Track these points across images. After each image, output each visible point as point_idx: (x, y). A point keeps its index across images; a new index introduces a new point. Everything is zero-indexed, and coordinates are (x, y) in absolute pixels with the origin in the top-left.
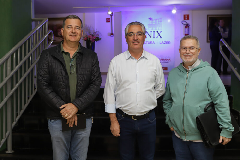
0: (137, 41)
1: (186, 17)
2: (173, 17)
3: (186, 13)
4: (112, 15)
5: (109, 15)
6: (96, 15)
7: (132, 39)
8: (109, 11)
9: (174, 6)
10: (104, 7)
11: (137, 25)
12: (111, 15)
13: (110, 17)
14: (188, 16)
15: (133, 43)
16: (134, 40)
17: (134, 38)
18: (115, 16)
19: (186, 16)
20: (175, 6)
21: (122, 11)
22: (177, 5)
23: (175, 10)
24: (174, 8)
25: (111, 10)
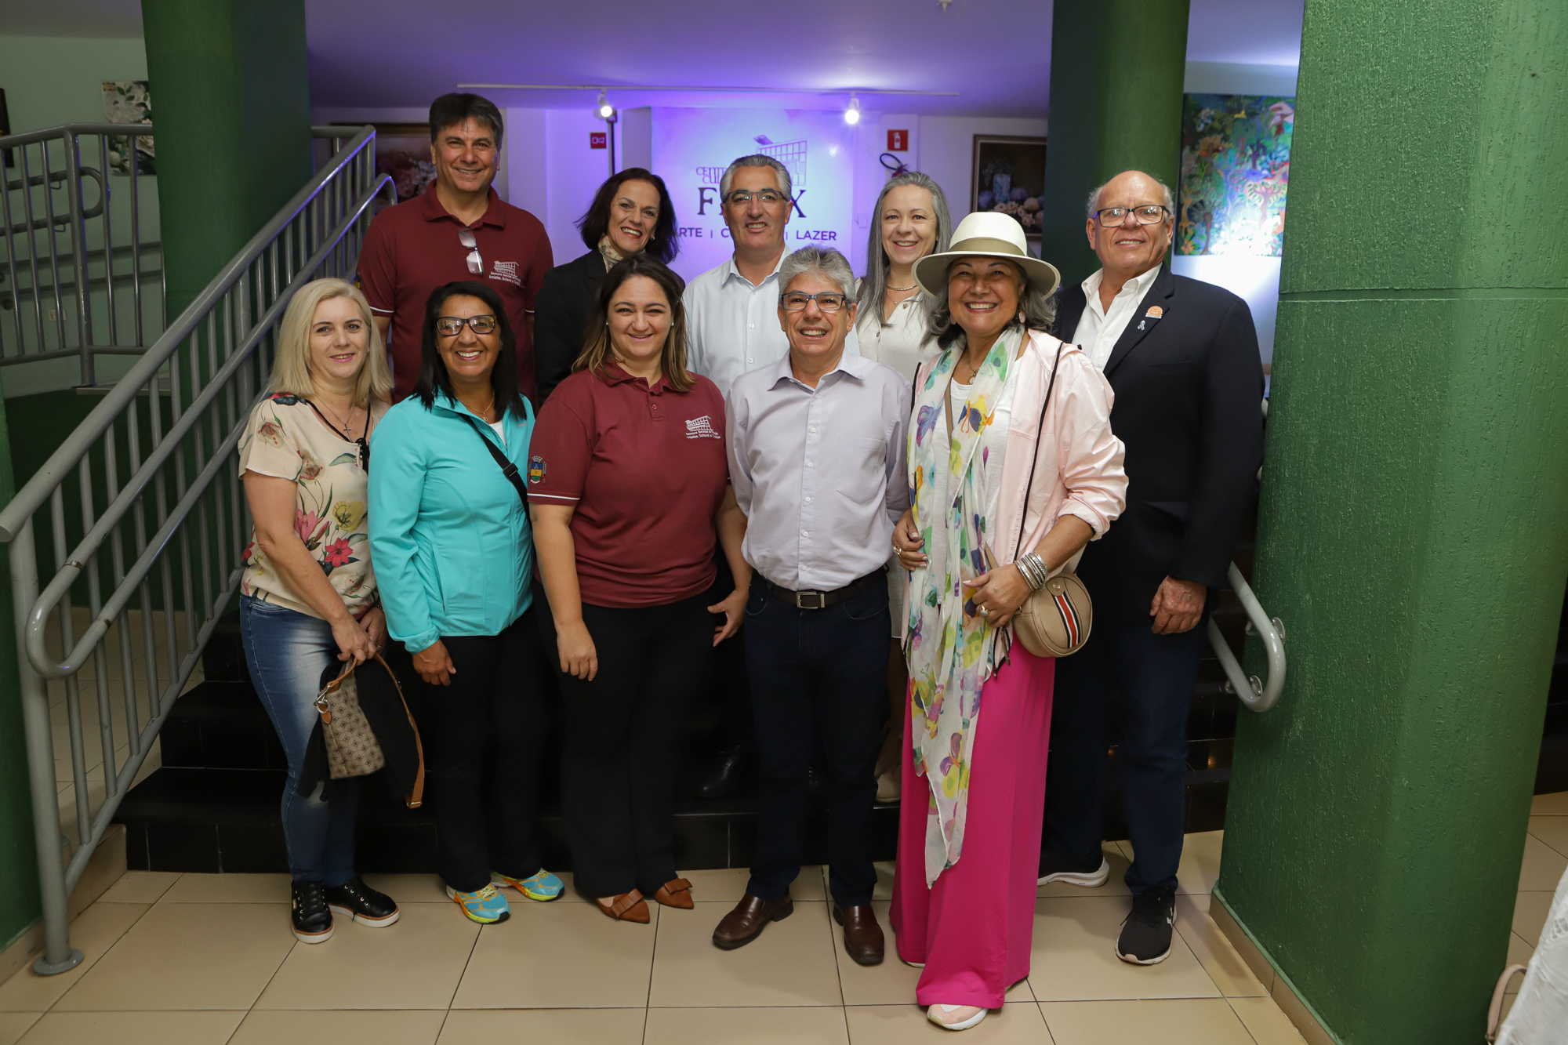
0: (761, 220)
1: (898, 140)
2: (847, 136)
3: (898, 123)
4: (614, 119)
5: (602, 118)
6: (551, 116)
7: (744, 214)
8: (602, 102)
9: (853, 94)
10: (581, 88)
11: (763, 164)
12: (612, 122)
13: (604, 129)
14: (904, 135)
15: (747, 226)
16: (751, 216)
17: (749, 211)
18: (624, 122)
19: (897, 136)
20: (857, 95)
21: (652, 106)
22: (862, 93)
23: (857, 109)
24: (852, 104)
25: (610, 99)
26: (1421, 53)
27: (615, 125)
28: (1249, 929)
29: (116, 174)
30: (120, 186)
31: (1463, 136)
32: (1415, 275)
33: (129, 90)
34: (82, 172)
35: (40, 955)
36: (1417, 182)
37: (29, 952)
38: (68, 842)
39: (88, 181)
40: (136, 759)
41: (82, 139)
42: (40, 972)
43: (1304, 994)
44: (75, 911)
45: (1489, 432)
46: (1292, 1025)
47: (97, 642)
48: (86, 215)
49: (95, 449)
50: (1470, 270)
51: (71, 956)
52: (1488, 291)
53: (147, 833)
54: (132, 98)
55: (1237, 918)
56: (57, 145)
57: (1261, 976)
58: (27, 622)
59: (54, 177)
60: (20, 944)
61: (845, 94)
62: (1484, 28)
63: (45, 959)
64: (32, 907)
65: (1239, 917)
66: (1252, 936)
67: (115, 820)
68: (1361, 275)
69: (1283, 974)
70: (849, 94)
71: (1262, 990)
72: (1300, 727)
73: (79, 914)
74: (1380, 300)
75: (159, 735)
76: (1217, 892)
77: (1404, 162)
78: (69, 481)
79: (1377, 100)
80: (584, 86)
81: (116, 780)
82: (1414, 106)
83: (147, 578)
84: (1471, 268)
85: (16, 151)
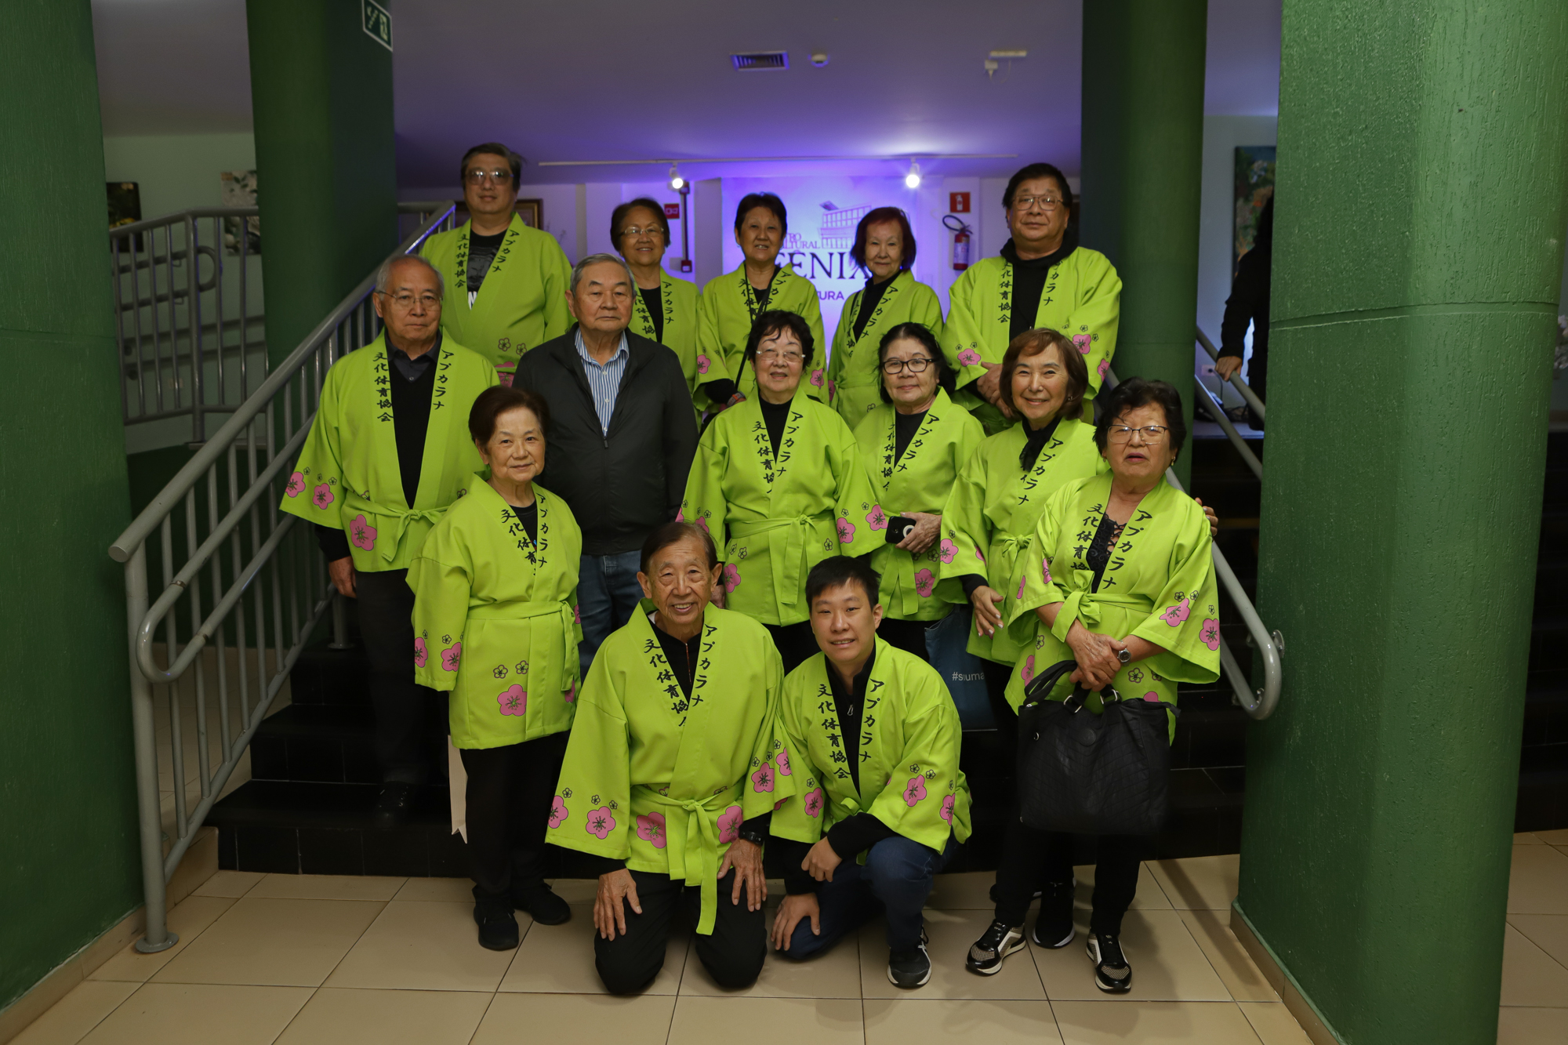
1: (960, 203)
3: (960, 185)
4: (685, 190)
5: (674, 190)
8: (674, 176)
9: (913, 159)
10: (654, 162)
12: (684, 192)
13: (678, 200)
14: (966, 197)
18: (697, 193)
19: (959, 199)
20: (917, 161)
21: (722, 177)
22: (923, 159)
23: (917, 173)
24: (912, 169)
25: (680, 173)
26: (1371, 95)
27: (688, 196)
28: (1264, 938)
29: (230, 254)
30: (231, 264)
31: (1405, 167)
32: (1374, 297)
33: (244, 179)
34: (200, 250)
35: (141, 936)
36: (1372, 211)
37: (133, 933)
38: (168, 836)
39: (204, 258)
40: (228, 765)
41: (200, 221)
42: (141, 950)
43: (1311, 996)
44: (171, 903)
45: (1444, 438)
46: (1300, 1027)
47: (197, 654)
48: (201, 288)
49: (200, 484)
50: (1417, 288)
51: (168, 939)
52: (1434, 307)
53: (236, 835)
54: (245, 186)
55: (1253, 928)
56: (178, 228)
57: (1274, 983)
58: (138, 632)
59: (176, 256)
60: (124, 926)
61: (906, 160)
62: (1416, 70)
63: (146, 939)
64: (136, 893)
65: (1256, 927)
66: (1266, 945)
67: (207, 822)
68: (1333, 300)
69: (1292, 979)
70: (910, 160)
71: (1275, 996)
72: (1299, 734)
73: (176, 905)
74: (1348, 322)
75: (249, 746)
76: (1237, 905)
77: (1362, 193)
78: (177, 511)
79: (1339, 139)
80: (656, 160)
81: (211, 784)
82: (1366, 143)
83: (241, 600)
84: (1417, 286)
85: (145, 234)
